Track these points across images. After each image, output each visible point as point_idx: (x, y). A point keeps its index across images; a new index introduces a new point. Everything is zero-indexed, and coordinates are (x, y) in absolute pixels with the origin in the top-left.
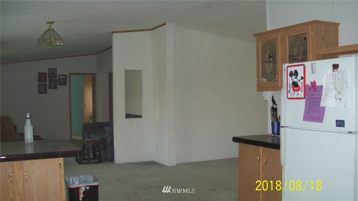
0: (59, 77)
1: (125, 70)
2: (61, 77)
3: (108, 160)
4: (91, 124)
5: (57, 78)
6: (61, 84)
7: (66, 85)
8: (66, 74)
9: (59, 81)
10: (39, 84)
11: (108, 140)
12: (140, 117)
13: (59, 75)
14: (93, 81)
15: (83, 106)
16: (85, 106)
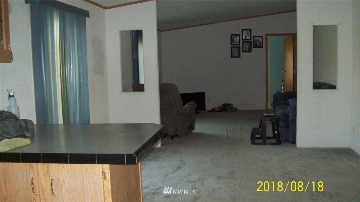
0: (254, 39)
1: (314, 26)
2: (256, 39)
3: (290, 142)
4: (283, 93)
5: (252, 40)
6: (256, 46)
7: (262, 48)
8: (262, 36)
9: (253, 43)
10: (232, 47)
11: (291, 115)
12: (334, 87)
13: (254, 37)
14: (293, 42)
15: (284, 71)
16: (285, 71)
